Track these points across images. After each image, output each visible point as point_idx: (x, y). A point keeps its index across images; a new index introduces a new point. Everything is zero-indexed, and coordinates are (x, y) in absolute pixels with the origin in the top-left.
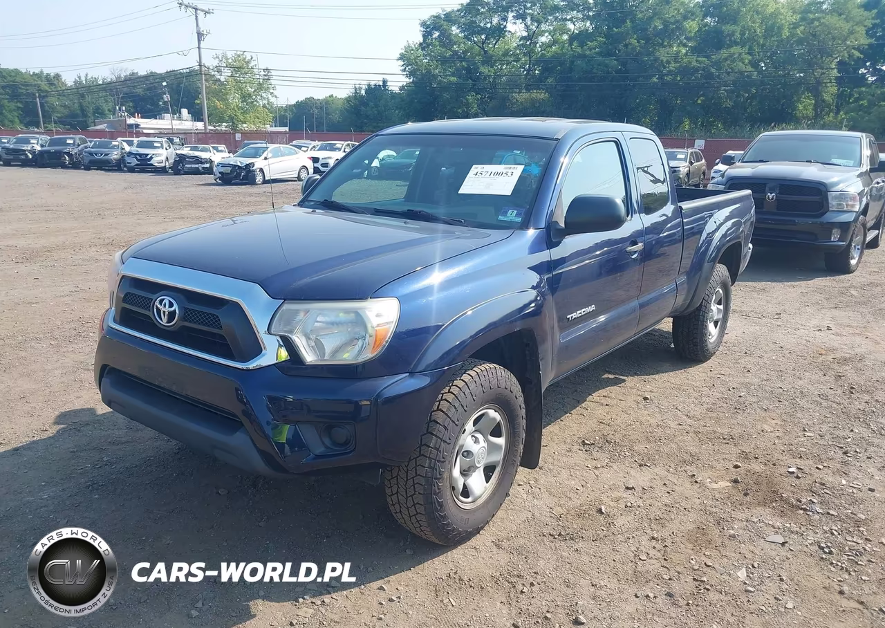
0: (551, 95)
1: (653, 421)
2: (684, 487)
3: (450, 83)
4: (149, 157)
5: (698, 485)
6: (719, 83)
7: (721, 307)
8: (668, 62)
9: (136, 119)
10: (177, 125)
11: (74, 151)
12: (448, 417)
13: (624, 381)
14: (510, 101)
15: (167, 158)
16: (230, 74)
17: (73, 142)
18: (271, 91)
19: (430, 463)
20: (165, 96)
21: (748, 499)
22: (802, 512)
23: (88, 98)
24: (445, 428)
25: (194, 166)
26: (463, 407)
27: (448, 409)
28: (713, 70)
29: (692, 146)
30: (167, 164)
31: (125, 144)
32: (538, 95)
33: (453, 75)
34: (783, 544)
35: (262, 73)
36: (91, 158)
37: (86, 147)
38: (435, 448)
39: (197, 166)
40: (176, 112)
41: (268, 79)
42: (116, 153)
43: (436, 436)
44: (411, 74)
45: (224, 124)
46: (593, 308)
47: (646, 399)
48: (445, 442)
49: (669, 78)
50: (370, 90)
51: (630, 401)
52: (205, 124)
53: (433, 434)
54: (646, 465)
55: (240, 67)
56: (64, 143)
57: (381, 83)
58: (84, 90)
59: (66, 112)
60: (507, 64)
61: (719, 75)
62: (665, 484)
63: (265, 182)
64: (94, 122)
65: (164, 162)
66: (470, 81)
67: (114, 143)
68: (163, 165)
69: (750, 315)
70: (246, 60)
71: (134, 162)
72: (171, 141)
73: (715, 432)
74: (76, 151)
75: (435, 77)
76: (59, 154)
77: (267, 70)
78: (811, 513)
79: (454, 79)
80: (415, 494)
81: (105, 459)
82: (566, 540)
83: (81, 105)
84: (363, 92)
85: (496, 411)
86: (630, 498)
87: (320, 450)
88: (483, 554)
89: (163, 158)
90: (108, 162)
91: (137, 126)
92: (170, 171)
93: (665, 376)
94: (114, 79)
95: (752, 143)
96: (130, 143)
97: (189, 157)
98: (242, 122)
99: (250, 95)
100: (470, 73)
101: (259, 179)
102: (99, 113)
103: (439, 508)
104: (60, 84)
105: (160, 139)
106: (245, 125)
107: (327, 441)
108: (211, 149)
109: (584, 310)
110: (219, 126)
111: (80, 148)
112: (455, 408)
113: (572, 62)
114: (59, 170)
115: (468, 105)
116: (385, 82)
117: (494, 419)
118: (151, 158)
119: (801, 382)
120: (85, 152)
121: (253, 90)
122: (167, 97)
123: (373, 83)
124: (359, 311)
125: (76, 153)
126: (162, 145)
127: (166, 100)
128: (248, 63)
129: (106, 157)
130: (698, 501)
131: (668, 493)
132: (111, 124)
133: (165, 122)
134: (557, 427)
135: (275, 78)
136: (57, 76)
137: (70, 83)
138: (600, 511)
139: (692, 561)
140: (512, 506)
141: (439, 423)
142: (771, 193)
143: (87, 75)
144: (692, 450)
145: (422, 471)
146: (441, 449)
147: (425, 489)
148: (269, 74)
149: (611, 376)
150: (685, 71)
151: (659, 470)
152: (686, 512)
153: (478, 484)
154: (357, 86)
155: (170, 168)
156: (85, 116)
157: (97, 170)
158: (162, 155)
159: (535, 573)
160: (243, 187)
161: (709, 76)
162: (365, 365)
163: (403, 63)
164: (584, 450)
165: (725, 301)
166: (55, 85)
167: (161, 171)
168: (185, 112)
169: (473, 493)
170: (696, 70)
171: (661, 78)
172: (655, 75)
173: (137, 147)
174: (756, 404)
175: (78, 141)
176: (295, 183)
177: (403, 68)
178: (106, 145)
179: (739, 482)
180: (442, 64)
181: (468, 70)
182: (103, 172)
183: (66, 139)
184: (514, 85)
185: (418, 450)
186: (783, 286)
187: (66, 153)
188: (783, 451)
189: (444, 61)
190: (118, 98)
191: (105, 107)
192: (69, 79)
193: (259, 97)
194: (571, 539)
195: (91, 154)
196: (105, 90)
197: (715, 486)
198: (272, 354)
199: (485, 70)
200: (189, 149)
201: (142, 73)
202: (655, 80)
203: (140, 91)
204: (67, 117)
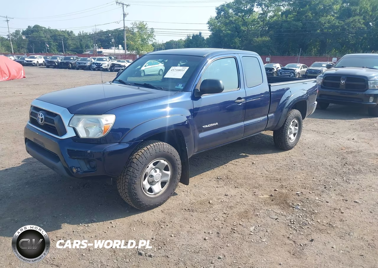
0: (271, 38)
1: (251, 172)
2: (249, 196)
3: (228, 34)
4: (101, 64)
5: (255, 196)
6: (349, 33)
7: (297, 128)
8: (325, 23)
9: (101, 49)
10: (117, 51)
11: (73, 62)
12: (139, 160)
13: (249, 156)
14: (253, 41)
15: (108, 65)
16: (137, 31)
17: (74, 59)
18: (154, 37)
19: (130, 178)
20: (112, 40)
21: (272, 202)
22: (291, 208)
23: (83, 41)
24: (137, 165)
25: (118, 68)
26: (145, 157)
27: (139, 158)
28: (346, 27)
29: (331, 60)
30: (108, 67)
31: (92, 59)
32: (266, 39)
33: (229, 30)
34: (276, 219)
35: (150, 30)
36: (79, 65)
37: (78, 61)
38: (132, 172)
39: (119, 68)
40: (117, 46)
41: (153, 33)
42: (89, 63)
43: (133, 167)
44: (212, 30)
45: (134, 51)
46: (217, 124)
47: (253, 163)
48: (136, 170)
49: (326, 31)
50: (194, 37)
51: (246, 164)
52: (125, 51)
53: (132, 167)
54: (238, 187)
55: (142, 27)
56: (69, 59)
57: (199, 34)
58: (83, 37)
59: (75, 46)
60: (254, 25)
61: (349, 29)
62: (241, 195)
63: (145, 75)
64: (85, 51)
65: (107, 66)
66: (237, 33)
67: (89, 59)
68: (106, 68)
69: (321, 133)
70: (144, 25)
71: (95, 66)
72: (111, 58)
73: (275, 177)
74: (74, 62)
75: (222, 31)
76: (67, 63)
77: (152, 29)
78: (295, 209)
79: (229, 32)
80: (125, 189)
81: (36, 174)
82: (190, 211)
83: (80, 44)
84: (191, 38)
85: (165, 161)
86: (225, 199)
87: (86, 169)
88: (155, 214)
89: (107, 65)
90: (85, 66)
91: (101, 52)
92: (109, 70)
93: (267, 155)
94: (94, 33)
95: (340, 59)
96: (94, 59)
97: (116, 65)
98: (141, 50)
99: (145, 39)
100: (237, 29)
101: (142, 74)
102: (87, 47)
103: (135, 195)
104: (73, 35)
105: (106, 57)
106: (143, 52)
107: (88, 166)
108: (126, 61)
109: (212, 124)
110: (132, 52)
111: (76, 61)
112: (142, 158)
113: (282, 24)
114: (67, 70)
115: (235, 43)
116: (200, 33)
117: (164, 164)
118: (102, 65)
119: (325, 160)
120: (77, 63)
121: (146, 37)
122: (113, 40)
123: (195, 34)
124: (98, 119)
125: (74, 63)
126: (106, 60)
127: (113, 41)
128: (145, 26)
129: (85, 65)
130: (251, 202)
131: (241, 198)
132: (91, 51)
133: (112, 51)
134: (211, 172)
135: (155, 32)
136: (72, 32)
137: (77, 35)
138: (209, 203)
139: (235, 223)
140: (176, 199)
141: (134, 163)
142: (343, 81)
143: (83, 32)
144: (260, 183)
145: (127, 180)
146: (135, 172)
147: (128, 187)
148: (153, 30)
149: (244, 154)
150: (333, 27)
151: (242, 190)
152: (244, 205)
153: (157, 188)
154: (189, 35)
155: (109, 69)
156: (82, 48)
157: (81, 70)
158: (106, 64)
159: (171, 222)
160: (136, 77)
161: (344, 29)
162: (101, 139)
163: (209, 25)
164: (216, 181)
165: (299, 125)
166: (71, 35)
167: (106, 70)
168: (120, 46)
169: (154, 191)
170: (338, 27)
171: (322, 30)
172: (319, 29)
173: (97, 60)
174: (299, 168)
175: (75, 58)
176: (158, 76)
177: (209, 27)
178: (85, 60)
179: (272, 196)
180: (225, 25)
181: (236, 28)
182: (83, 70)
183: (70, 57)
184: (255, 34)
185: (126, 172)
186: (344, 121)
187: (70, 63)
188: (300, 186)
189: (226, 24)
190: (95, 41)
191: (90, 44)
192: (76, 33)
193: (149, 40)
194: (192, 211)
195: (79, 63)
196: (90, 37)
197: (262, 197)
198: (70, 134)
199: (243, 28)
200: (117, 61)
201: (105, 30)
202: (318, 31)
203: (103, 38)
204: (75, 48)
